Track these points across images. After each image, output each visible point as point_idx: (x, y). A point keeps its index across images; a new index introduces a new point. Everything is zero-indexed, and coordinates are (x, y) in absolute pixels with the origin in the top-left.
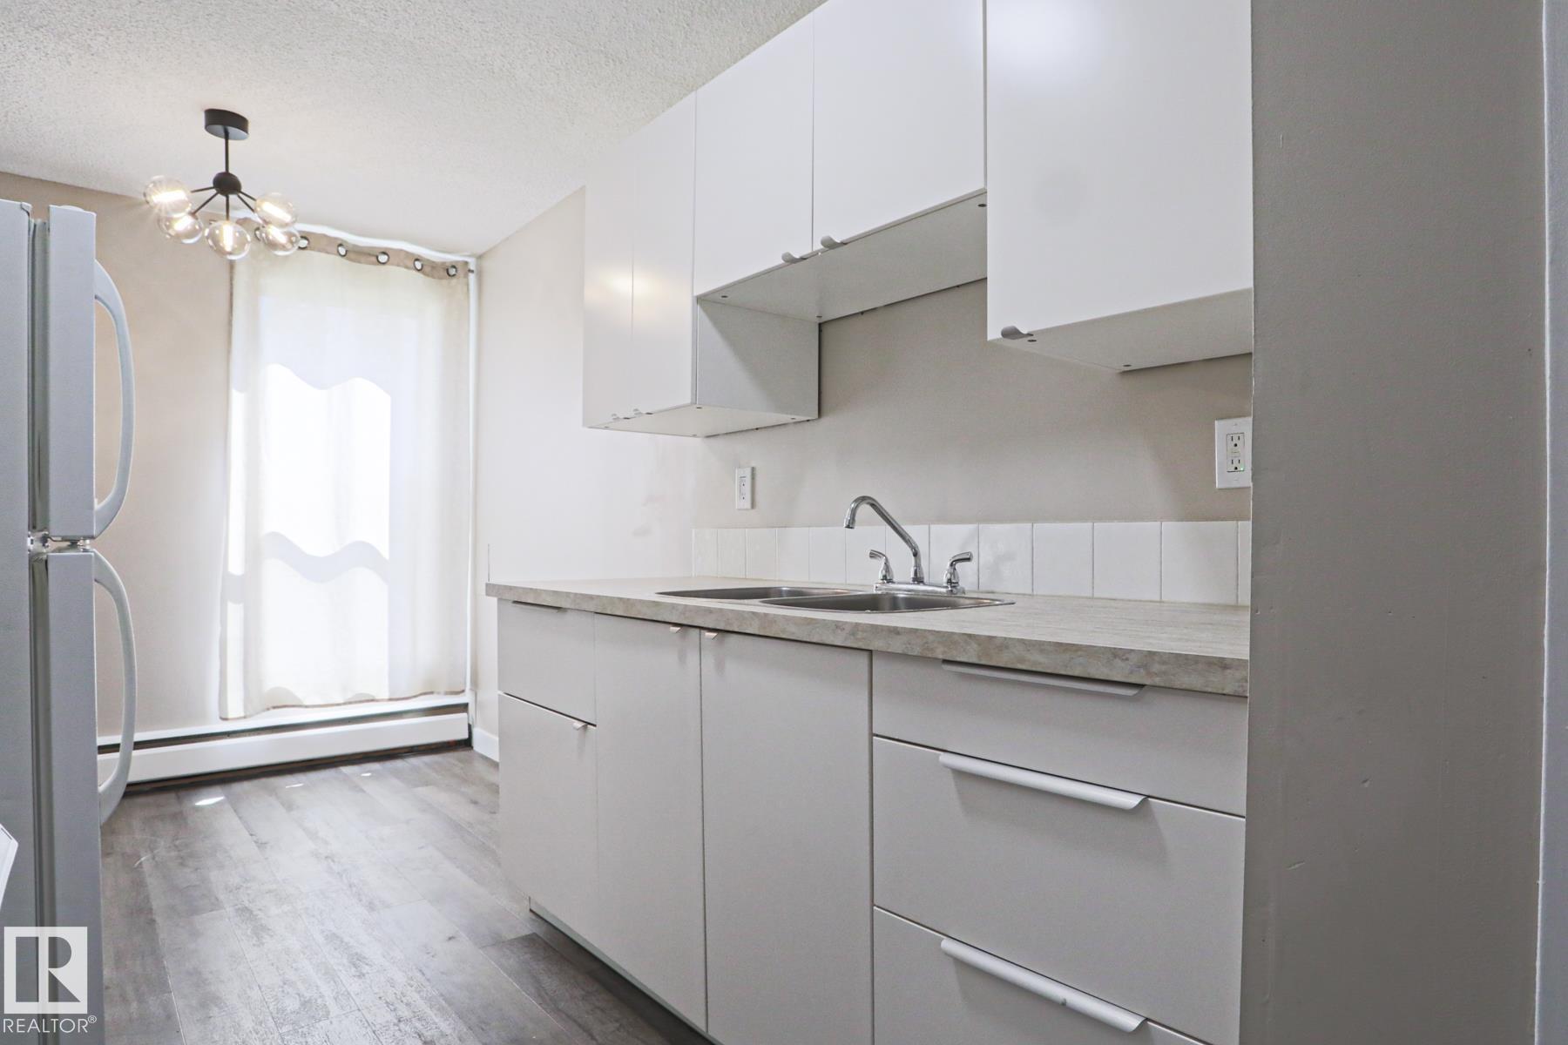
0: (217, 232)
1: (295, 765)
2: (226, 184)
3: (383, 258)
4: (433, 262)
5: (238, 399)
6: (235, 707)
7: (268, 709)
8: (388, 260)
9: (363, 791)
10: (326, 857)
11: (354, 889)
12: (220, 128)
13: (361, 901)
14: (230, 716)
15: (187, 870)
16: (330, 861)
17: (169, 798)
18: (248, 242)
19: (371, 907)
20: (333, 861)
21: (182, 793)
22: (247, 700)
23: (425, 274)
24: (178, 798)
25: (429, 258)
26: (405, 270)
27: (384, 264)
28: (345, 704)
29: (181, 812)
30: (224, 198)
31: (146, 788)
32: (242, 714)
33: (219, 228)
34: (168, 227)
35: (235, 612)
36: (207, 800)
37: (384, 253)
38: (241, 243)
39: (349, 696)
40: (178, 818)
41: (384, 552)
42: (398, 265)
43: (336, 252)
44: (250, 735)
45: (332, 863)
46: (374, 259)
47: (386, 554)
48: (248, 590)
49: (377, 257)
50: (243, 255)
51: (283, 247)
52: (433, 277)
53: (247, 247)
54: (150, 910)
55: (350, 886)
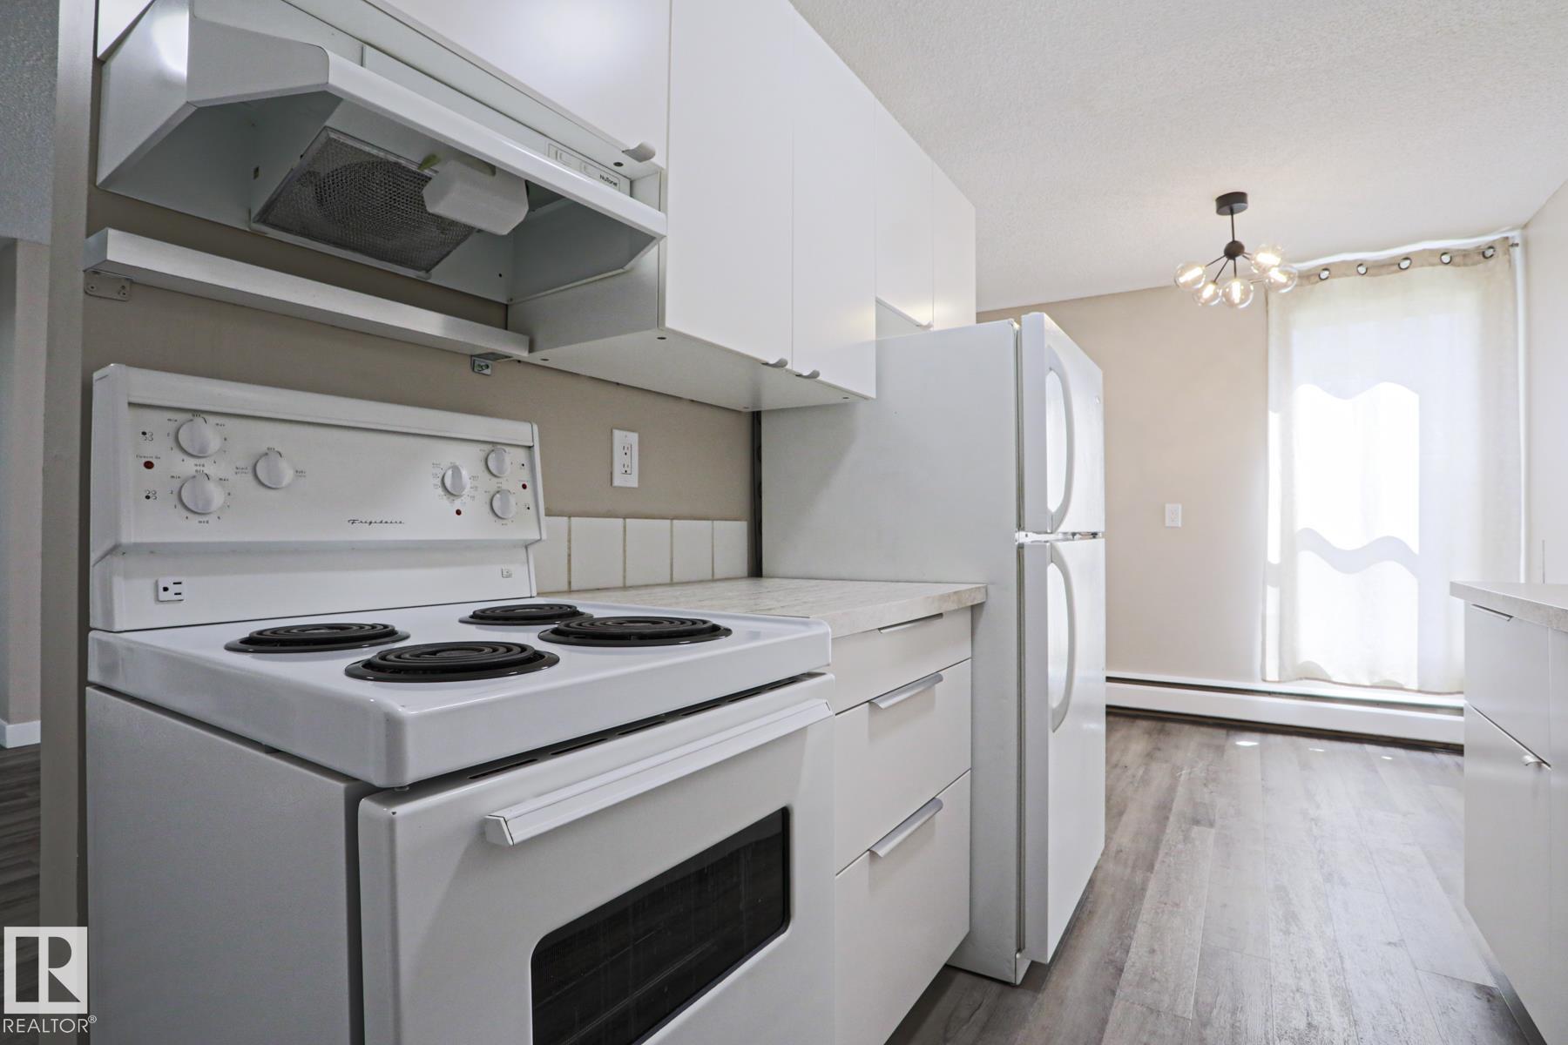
0: (1227, 290)
1: (1325, 733)
2: (1233, 250)
3: (1405, 264)
4: (1465, 250)
5: (1274, 419)
6: (1272, 673)
7: (1301, 679)
8: (1410, 264)
9: (1377, 772)
10: (1312, 819)
11: (1322, 856)
12: (1226, 209)
13: (1322, 867)
14: (1268, 679)
15: (1205, 790)
16: (1313, 823)
17: (1220, 733)
18: (1251, 291)
19: (1328, 878)
20: (1316, 825)
21: (1232, 732)
22: (1281, 667)
23: (1455, 265)
24: (1228, 735)
25: (1457, 248)
26: (1431, 268)
27: (1407, 268)
28: (1372, 687)
29: (1224, 746)
30: (1233, 261)
31: (1210, 721)
32: (1277, 679)
33: (1230, 288)
34: (1199, 298)
35: (1272, 595)
36: (1246, 742)
37: (1407, 259)
38: (1246, 293)
39: (1376, 680)
40: (1220, 750)
41: (1414, 546)
42: (1422, 266)
43: (1356, 272)
44: (1287, 698)
45: (1314, 826)
46: (1396, 267)
47: (1415, 548)
48: (1286, 576)
49: (1399, 265)
50: (1249, 302)
51: (1285, 286)
52: (1465, 265)
53: (1251, 296)
54: (1170, 809)
55: (1320, 851)
